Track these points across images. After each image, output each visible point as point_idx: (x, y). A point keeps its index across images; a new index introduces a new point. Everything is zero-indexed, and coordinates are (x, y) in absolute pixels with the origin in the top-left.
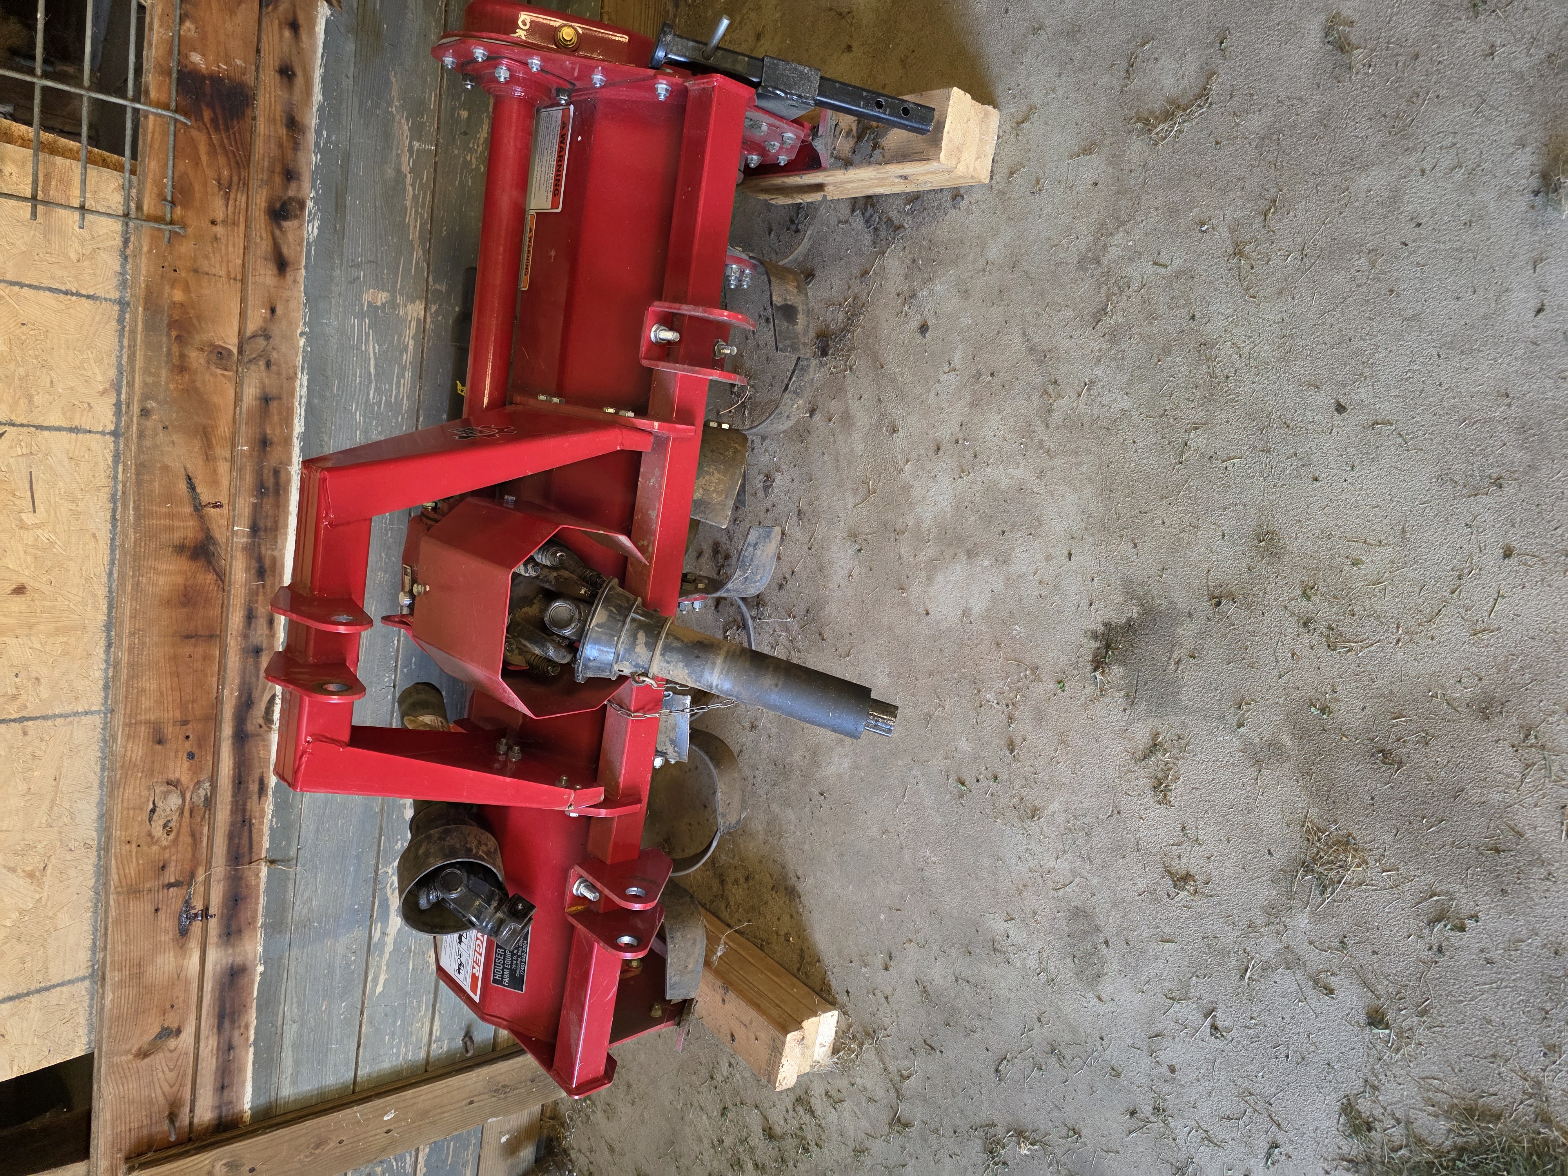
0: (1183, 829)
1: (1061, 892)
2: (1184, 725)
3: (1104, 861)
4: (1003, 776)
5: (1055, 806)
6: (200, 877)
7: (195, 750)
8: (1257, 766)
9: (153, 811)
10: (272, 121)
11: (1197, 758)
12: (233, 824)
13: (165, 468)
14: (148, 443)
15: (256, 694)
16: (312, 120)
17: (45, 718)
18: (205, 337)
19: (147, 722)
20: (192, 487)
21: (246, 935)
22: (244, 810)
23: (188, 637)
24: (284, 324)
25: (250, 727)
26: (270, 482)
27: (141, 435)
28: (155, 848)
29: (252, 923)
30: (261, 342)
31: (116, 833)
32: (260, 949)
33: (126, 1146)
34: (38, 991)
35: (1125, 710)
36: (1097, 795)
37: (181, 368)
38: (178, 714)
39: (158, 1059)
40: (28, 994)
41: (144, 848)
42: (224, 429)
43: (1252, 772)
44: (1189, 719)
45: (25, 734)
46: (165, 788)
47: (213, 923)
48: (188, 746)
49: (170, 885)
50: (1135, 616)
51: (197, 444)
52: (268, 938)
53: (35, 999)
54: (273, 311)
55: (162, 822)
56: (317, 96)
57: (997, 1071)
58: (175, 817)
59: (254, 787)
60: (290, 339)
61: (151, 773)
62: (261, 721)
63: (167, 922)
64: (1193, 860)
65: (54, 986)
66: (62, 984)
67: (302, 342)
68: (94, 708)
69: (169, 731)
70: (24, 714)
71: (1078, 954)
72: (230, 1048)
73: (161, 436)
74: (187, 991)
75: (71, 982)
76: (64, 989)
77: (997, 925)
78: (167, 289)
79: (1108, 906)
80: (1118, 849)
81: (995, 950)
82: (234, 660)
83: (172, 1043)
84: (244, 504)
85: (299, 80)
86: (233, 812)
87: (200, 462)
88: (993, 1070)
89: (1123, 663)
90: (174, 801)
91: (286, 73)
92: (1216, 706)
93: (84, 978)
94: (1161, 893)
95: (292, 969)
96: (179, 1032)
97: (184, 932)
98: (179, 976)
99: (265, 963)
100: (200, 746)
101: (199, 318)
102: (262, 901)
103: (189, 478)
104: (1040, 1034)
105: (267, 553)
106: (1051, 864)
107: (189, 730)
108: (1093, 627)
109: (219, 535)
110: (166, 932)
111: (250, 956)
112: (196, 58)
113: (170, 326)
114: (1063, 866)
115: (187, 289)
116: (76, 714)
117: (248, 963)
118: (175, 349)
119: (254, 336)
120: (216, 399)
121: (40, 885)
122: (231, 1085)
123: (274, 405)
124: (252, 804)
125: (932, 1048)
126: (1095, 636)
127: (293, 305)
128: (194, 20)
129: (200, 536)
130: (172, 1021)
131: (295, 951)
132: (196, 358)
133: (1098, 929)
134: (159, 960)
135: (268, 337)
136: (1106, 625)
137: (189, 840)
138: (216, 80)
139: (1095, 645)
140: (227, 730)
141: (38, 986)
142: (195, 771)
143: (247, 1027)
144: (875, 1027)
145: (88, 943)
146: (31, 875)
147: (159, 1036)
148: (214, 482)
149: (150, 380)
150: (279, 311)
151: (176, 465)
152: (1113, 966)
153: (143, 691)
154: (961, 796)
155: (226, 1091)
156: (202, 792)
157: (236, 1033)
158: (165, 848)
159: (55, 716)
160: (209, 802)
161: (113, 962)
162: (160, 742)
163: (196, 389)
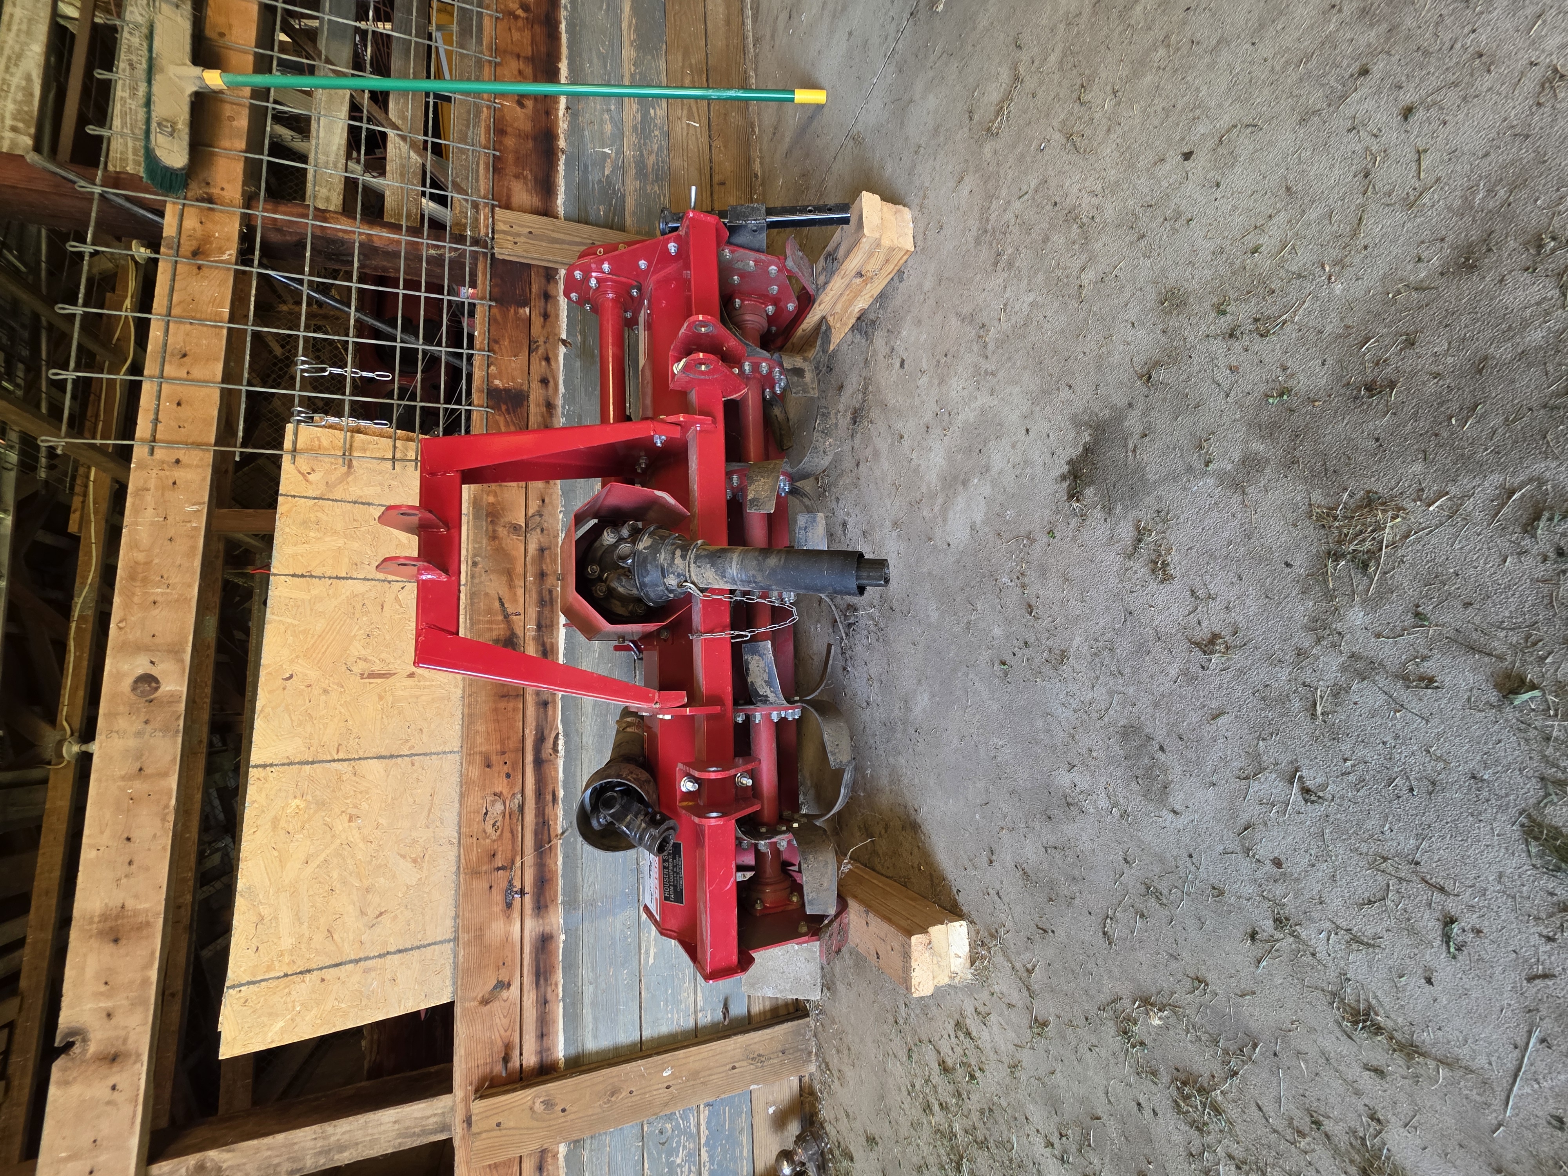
0: (1193, 592)
1: (1106, 719)
2: (1159, 499)
3: (1132, 667)
4: (1031, 640)
5: (1078, 640)
6: (518, 864)
7: (510, 772)
8: (1239, 491)
9: (486, 814)
10: (538, 405)
11: (1181, 520)
12: (537, 824)
13: (487, 594)
14: (476, 581)
15: (546, 732)
16: (560, 402)
17: (425, 754)
18: (506, 520)
19: (481, 753)
20: (502, 604)
21: (551, 908)
22: (544, 814)
23: (503, 696)
24: (550, 508)
25: (544, 755)
26: (547, 598)
27: (473, 577)
28: (488, 841)
29: (554, 900)
30: (538, 518)
31: (463, 830)
32: (562, 921)
33: (475, 1078)
34: (418, 948)
35: (1105, 520)
36: (1108, 608)
37: (494, 537)
38: (499, 747)
39: (496, 1005)
40: (412, 949)
41: (481, 840)
42: (520, 569)
43: (1237, 498)
44: (1161, 491)
45: (413, 765)
46: (492, 798)
47: (527, 898)
48: (506, 769)
49: (499, 869)
50: (1088, 439)
51: (504, 579)
52: (567, 912)
53: (416, 953)
54: (543, 501)
55: (492, 822)
56: (562, 389)
57: (1105, 933)
58: (500, 818)
59: (549, 798)
60: (554, 516)
61: (483, 788)
62: (551, 751)
63: (498, 897)
64: (1213, 618)
65: (429, 945)
66: (435, 944)
67: (561, 516)
68: (456, 749)
69: (494, 758)
70: (413, 751)
71: (1140, 773)
72: (546, 1002)
73: (484, 577)
74: (513, 952)
75: (441, 942)
76: (436, 947)
77: (1064, 779)
78: (485, 496)
79: (1150, 710)
80: (1142, 649)
81: (1068, 804)
82: (531, 711)
83: (505, 994)
84: (533, 612)
85: (551, 384)
86: (536, 816)
87: (506, 589)
88: (1101, 934)
89: (1092, 483)
90: (499, 807)
91: (544, 381)
92: (1180, 463)
93: (449, 941)
94: (1195, 669)
95: (586, 940)
96: (509, 985)
97: (509, 905)
98: (506, 940)
99: (566, 933)
100: (513, 769)
101: (502, 509)
102: (560, 883)
103: (500, 599)
104: (1131, 877)
105: (548, 641)
106: (1090, 696)
107: (506, 758)
108: (1060, 471)
109: (519, 632)
110: (497, 904)
111: (555, 927)
112: (497, 382)
113: (487, 516)
114: (1100, 692)
115: (496, 495)
116: (444, 753)
117: (554, 933)
118: (490, 528)
119: (533, 516)
120: (514, 553)
121: (421, 869)
122: (548, 1034)
123: (546, 553)
124: (549, 809)
125: (1045, 931)
126: (1064, 478)
127: (554, 497)
128: (495, 365)
129: (508, 633)
130: (504, 977)
131: (586, 924)
132: (502, 532)
133: (1149, 738)
134: (494, 926)
135: (541, 516)
136: (1068, 463)
137: (509, 835)
138: (507, 391)
139: (1065, 485)
140: (529, 758)
141: (419, 944)
142: (512, 786)
143: (556, 985)
144: (996, 926)
145: (453, 914)
146: (415, 861)
147: (495, 988)
148: (515, 601)
149: (477, 546)
150: (547, 501)
151: (493, 593)
152: (1176, 772)
153: (478, 732)
154: (1006, 675)
155: (545, 1038)
156: (516, 801)
157: (549, 990)
158: (494, 841)
159: (431, 754)
160: (522, 808)
161: (463, 925)
162: (488, 766)
163: (502, 548)
